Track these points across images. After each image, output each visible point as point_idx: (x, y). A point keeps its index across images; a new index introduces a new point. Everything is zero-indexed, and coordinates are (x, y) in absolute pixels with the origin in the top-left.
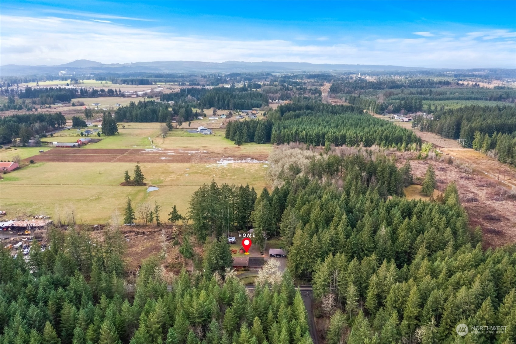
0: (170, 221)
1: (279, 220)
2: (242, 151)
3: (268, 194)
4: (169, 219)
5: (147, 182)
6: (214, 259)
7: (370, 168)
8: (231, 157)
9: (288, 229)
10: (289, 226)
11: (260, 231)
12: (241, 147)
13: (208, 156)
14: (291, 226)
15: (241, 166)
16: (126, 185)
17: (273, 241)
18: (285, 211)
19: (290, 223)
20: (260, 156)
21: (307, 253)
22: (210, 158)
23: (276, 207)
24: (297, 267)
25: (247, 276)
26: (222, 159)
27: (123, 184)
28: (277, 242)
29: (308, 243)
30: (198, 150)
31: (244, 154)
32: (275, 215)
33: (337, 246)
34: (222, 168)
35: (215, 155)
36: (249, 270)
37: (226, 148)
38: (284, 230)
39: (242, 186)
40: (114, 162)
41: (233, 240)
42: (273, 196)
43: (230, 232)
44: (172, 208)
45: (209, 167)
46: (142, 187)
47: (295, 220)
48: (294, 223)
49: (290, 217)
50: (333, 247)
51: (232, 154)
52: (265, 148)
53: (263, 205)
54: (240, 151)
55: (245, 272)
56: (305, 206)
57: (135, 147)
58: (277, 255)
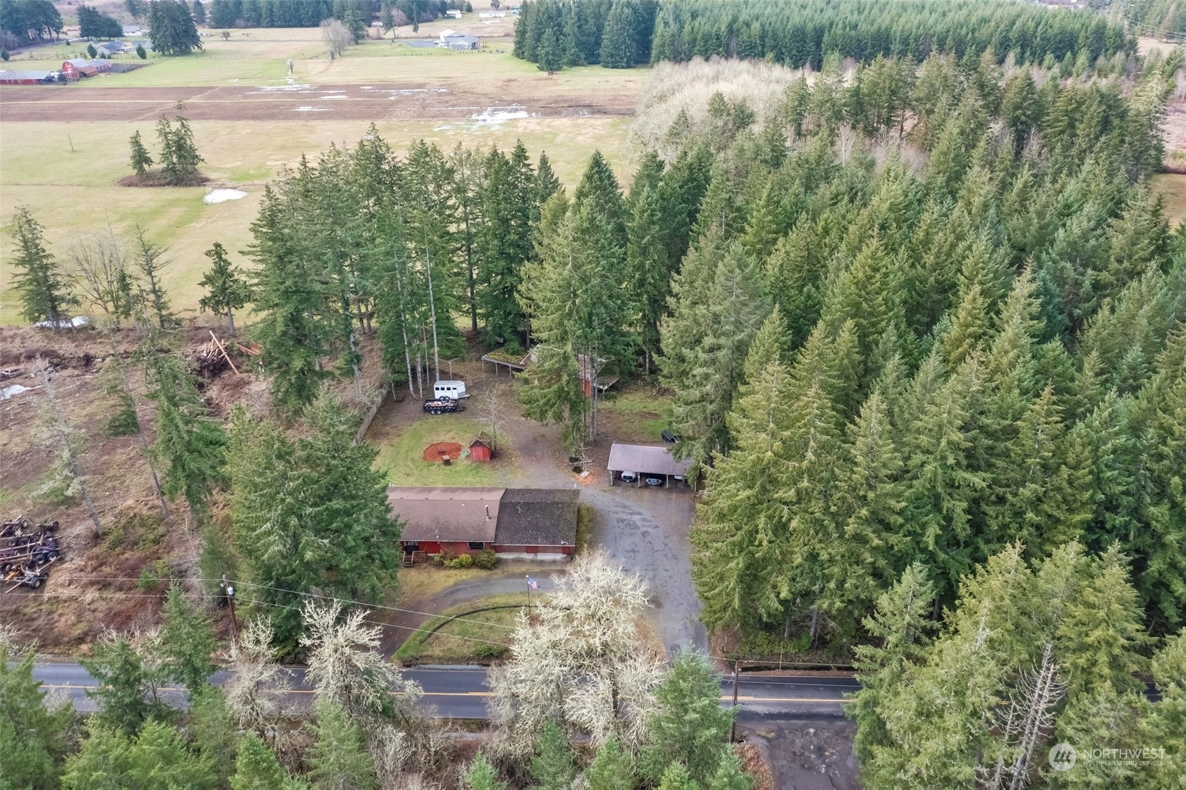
0: (209, 311)
1: (657, 307)
2: (557, 88)
3: (613, 185)
4: (204, 302)
5: (211, 176)
6: (269, 533)
7: (1017, 107)
8: (521, 102)
9: (703, 356)
10: (708, 341)
11: (566, 358)
12: (558, 76)
13: (447, 102)
14: (723, 340)
15: (549, 126)
16: (136, 185)
17: (632, 402)
18: (690, 261)
19: (716, 318)
20: (615, 99)
21: (816, 507)
22: (453, 106)
23: (652, 243)
24: (753, 577)
25: (481, 603)
26: (489, 109)
27: (129, 183)
28: (653, 405)
29: (824, 448)
30: (421, 86)
31: (565, 93)
32: (642, 282)
33: (1000, 463)
34: (486, 131)
35: (472, 99)
36: (497, 564)
37: (510, 81)
38: (682, 359)
39: (495, 153)
40: (144, 119)
41: (454, 395)
42: (635, 193)
43: (444, 357)
44: (208, 253)
45: (442, 131)
46: (192, 189)
47: (745, 304)
48: (739, 325)
49: (717, 289)
50: (973, 468)
51: (523, 97)
52: (632, 78)
53: (576, 230)
54: (553, 88)
55: (474, 573)
56: (793, 235)
57: (235, 82)
58: (645, 475)
